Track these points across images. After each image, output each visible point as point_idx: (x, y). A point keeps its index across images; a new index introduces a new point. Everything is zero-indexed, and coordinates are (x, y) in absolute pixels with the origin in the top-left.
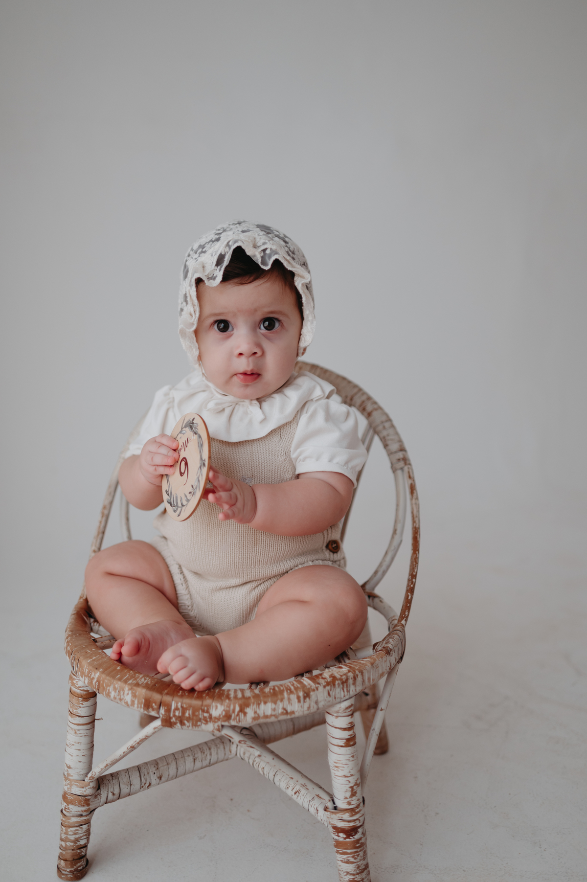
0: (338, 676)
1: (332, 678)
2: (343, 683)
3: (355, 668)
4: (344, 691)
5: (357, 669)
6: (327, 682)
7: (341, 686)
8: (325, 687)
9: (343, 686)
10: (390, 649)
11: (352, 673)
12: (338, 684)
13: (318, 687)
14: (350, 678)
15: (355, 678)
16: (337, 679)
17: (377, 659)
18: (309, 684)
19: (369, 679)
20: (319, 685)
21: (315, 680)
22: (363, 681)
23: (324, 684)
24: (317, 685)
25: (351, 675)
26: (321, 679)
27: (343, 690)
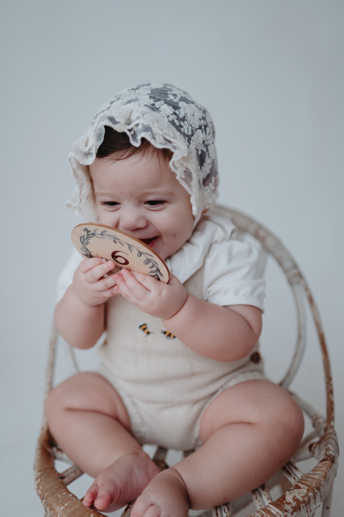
0: (301, 499)
1: (296, 502)
2: (306, 505)
3: (312, 486)
4: (308, 513)
5: (315, 487)
6: (293, 508)
7: (305, 508)
8: (292, 513)
9: (307, 508)
10: (333, 456)
11: (312, 492)
12: (303, 507)
13: (287, 515)
14: (311, 498)
15: (315, 497)
16: (301, 503)
17: (327, 472)
18: (277, 513)
19: (325, 493)
20: (287, 513)
21: (281, 506)
22: (321, 496)
23: (291, 511)
24: (286, 513)
25: (311, 494)
26: (286, 505)
27: (307, 511)
